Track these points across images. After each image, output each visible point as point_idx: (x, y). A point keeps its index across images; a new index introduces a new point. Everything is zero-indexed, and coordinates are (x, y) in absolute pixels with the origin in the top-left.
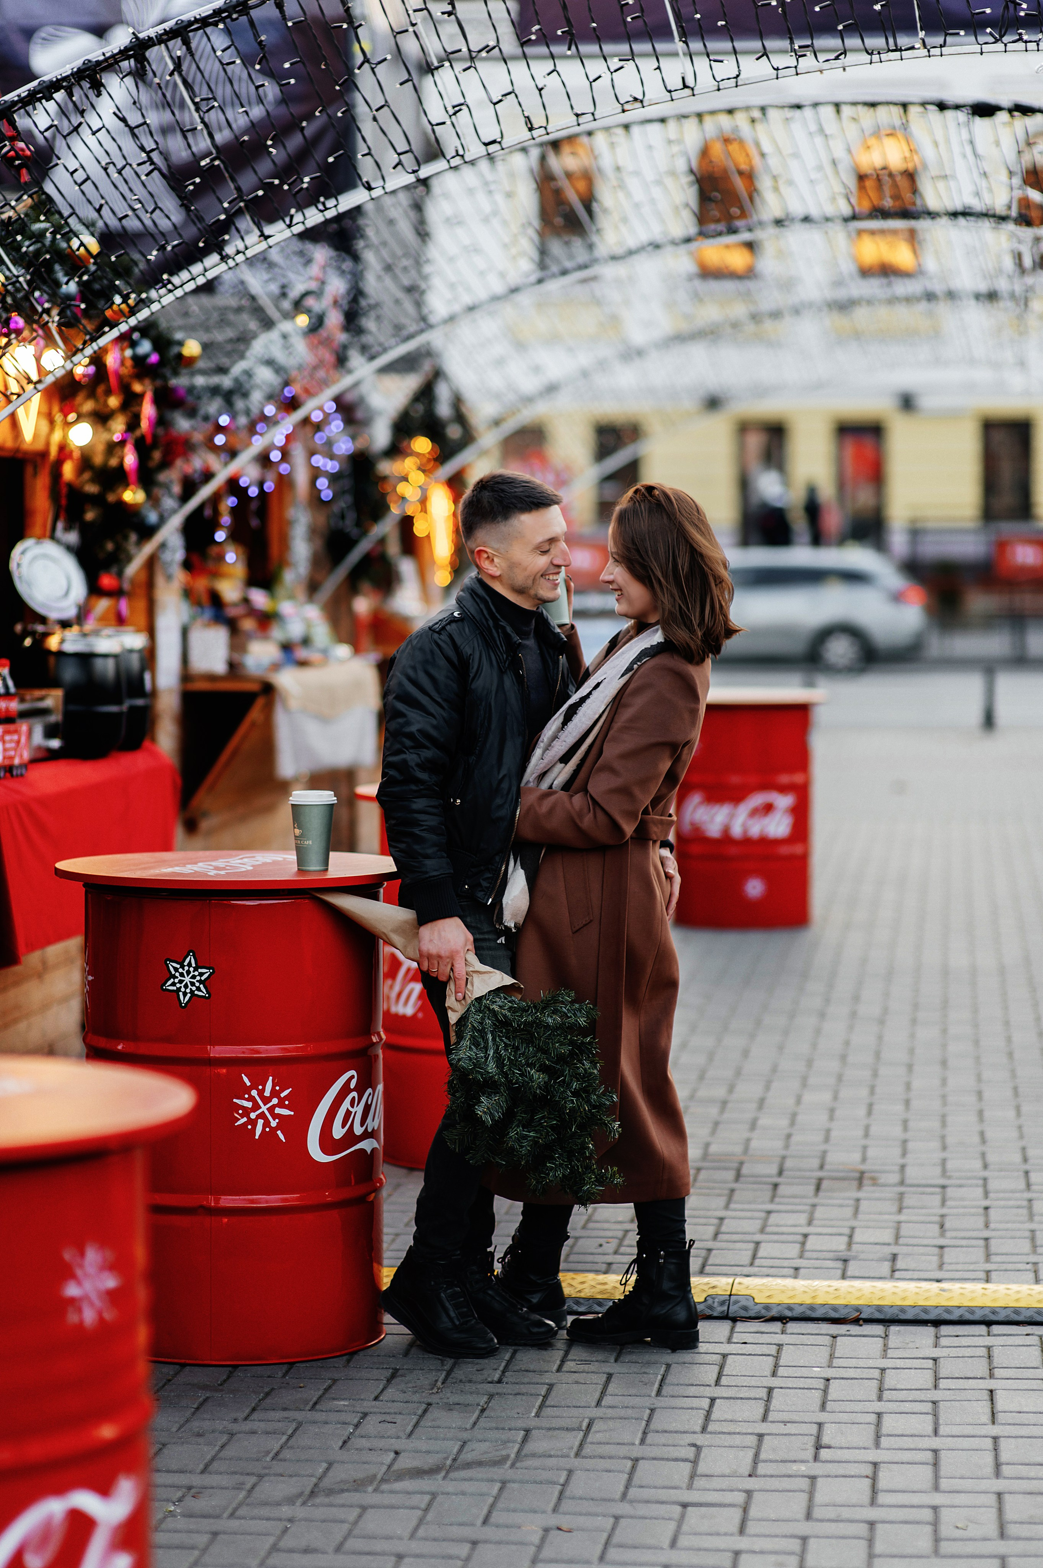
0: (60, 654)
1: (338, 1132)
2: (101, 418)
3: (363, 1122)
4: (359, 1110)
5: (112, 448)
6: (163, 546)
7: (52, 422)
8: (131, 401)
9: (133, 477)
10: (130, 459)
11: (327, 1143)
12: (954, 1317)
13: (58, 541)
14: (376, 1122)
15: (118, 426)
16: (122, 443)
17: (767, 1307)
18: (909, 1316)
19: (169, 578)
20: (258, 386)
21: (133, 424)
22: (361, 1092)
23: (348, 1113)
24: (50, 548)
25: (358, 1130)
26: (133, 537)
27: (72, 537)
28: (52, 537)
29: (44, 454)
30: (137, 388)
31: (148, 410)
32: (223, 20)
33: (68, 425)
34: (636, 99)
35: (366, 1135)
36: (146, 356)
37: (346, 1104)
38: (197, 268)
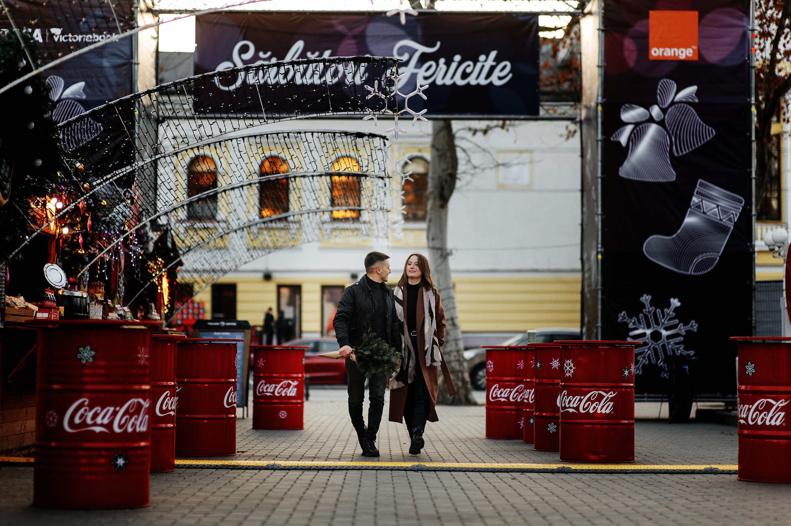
0: (63, 295)
1: (164, 408)
2: (71, 226)
3: (171, 406)
4: (170, 402)
5: (74, 236)
6: (83, 274)
7: (57, 226)
8: (84, 219)
9: (81, 246)
10: (81, 240)
11: (161, 411)
12: (338, 468)
13: (57, 264)
14: (174, 407)
15: (77, 229)
16: (79, 233)
17: (285, 467)
18: (325, 468)
19: (85, 287)
20: (117, 221)
21: (84, 226)
22: (171, 397)
23: (167, 403)
24: (55, 266)
25: (170, 408)
26: (80, 266)
27: (61, 264)
28: (56, 264)
29: (54, 235)
30: (87, 215)
31: (89, 222)
32: (133, 100)
33: (62, 227)
34: (251, 125)
35: (171, 410)
36: (91, 204)
37: (166, 400)
38: (124, 169)
